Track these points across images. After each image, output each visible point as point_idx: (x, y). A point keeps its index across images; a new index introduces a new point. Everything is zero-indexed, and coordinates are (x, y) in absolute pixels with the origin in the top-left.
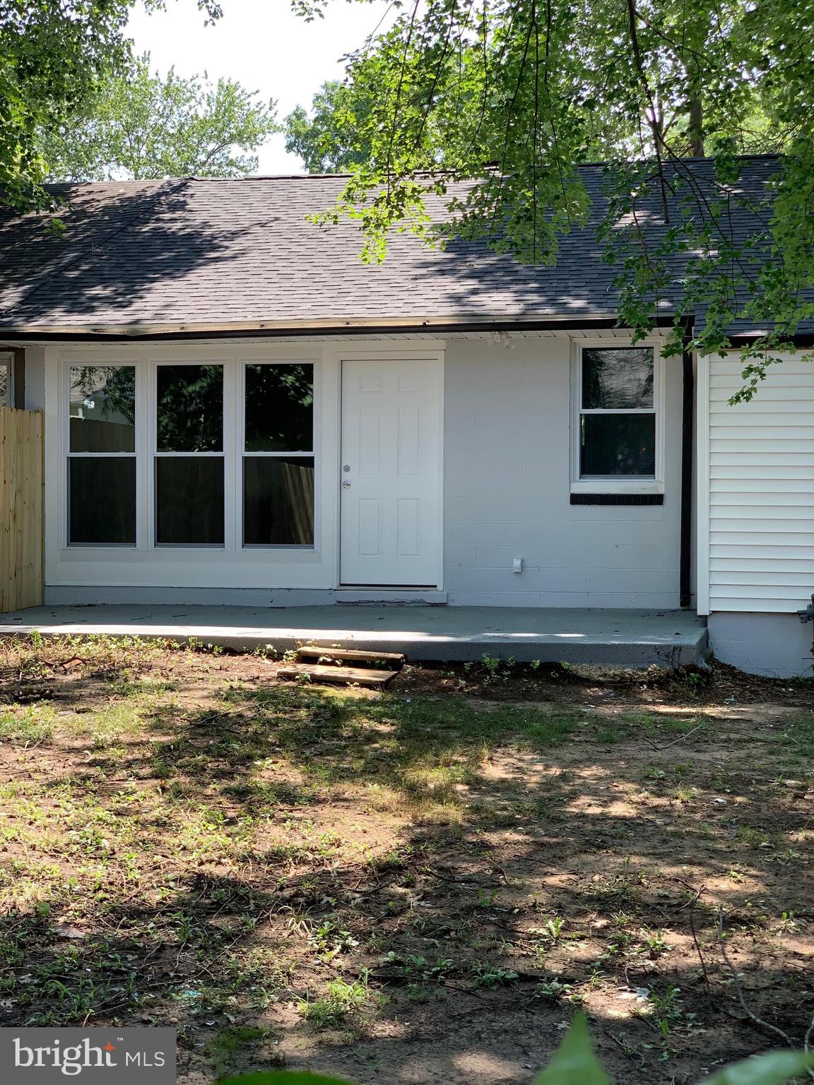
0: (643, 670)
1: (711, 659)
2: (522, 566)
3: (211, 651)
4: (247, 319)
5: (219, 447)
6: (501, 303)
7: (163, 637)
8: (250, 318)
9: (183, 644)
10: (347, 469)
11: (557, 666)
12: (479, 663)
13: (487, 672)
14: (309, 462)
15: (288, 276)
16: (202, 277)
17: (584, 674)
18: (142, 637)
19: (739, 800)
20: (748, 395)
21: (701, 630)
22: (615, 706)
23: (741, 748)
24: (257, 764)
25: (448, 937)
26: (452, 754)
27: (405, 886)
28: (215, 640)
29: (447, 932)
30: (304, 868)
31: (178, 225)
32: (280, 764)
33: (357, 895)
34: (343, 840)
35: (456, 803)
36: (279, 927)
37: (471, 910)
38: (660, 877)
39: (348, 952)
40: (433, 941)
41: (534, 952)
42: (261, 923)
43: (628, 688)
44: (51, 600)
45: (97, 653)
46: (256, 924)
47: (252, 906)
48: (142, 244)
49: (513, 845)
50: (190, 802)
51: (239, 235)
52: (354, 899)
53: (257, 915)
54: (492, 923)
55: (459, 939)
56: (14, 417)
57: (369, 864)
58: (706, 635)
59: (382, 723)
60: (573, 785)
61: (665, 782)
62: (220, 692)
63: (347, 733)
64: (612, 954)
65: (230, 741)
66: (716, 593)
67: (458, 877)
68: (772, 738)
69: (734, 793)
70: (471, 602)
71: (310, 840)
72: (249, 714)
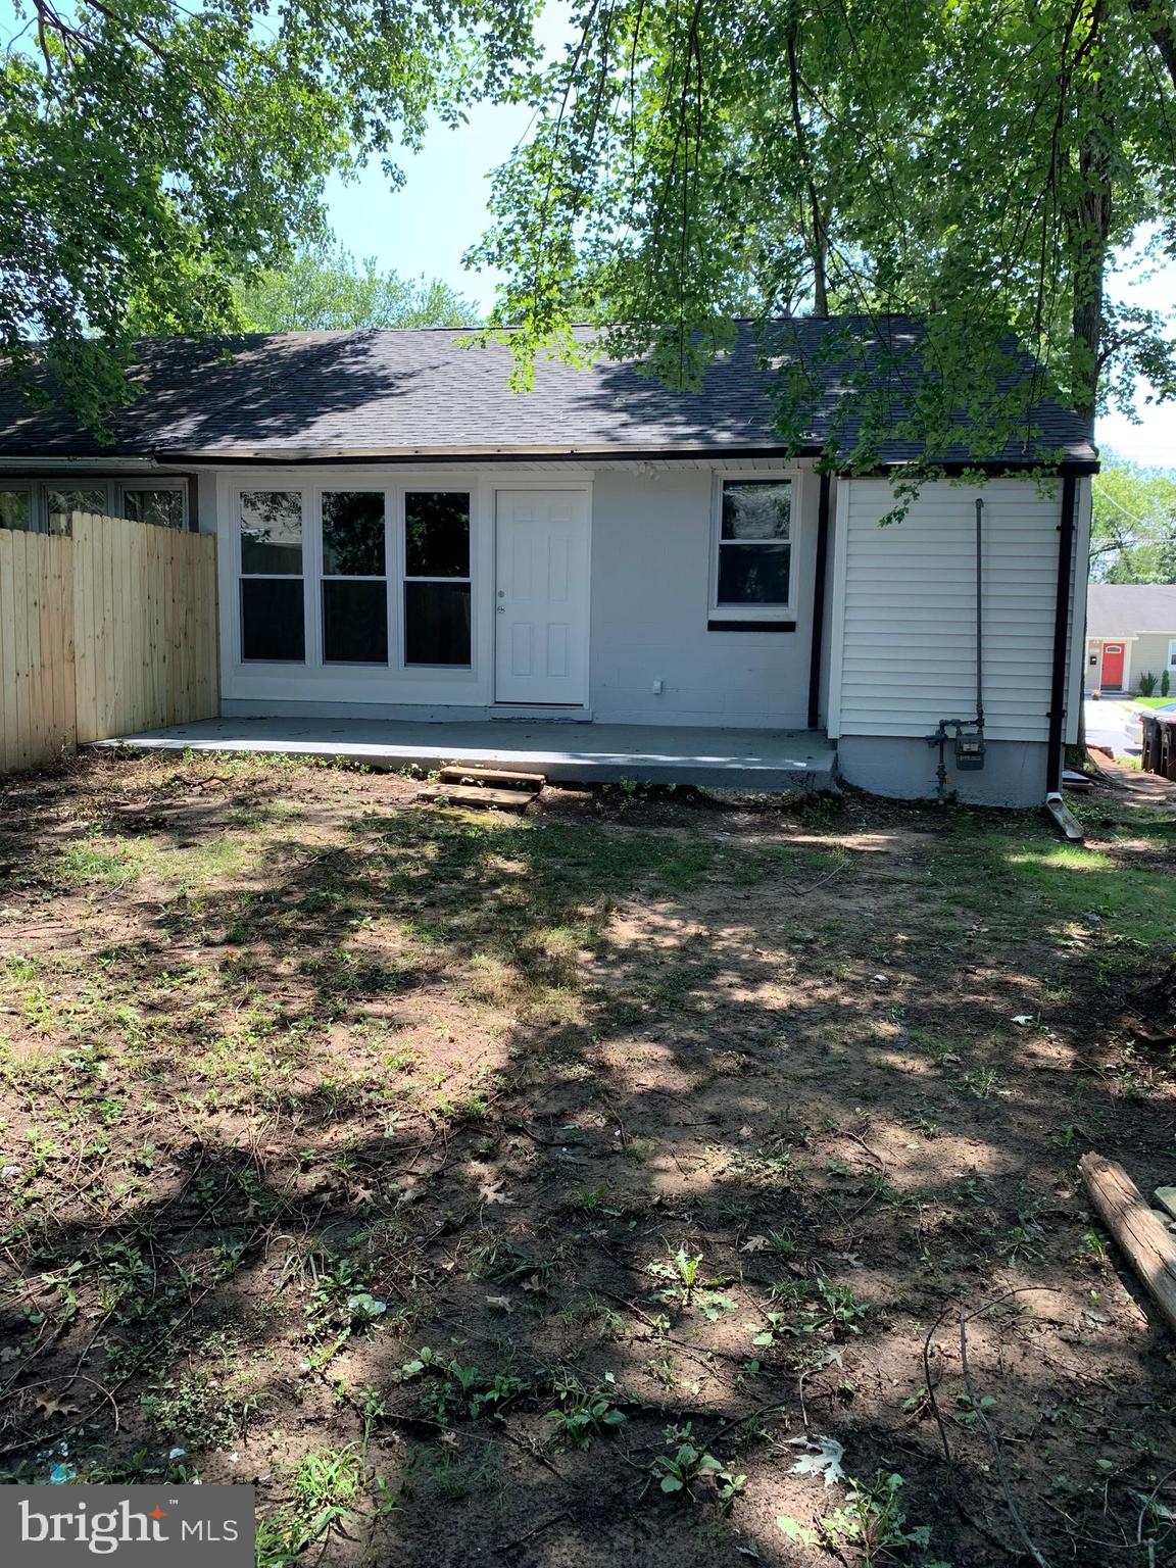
0: (777, 795)
1: (841, 782)
2: (662, 687)
3: (358, 769)
4: (403, 445)
5: (382, 572)
6: (650, 436)
7: (311, 755)
8: (405, 443)
9: (330, 761)
10: (502, 594)
11: (692, 790)
13: (624, 794)
14: (467, 587)
15: (448, 409)
16: (369, 410)
17: (719, 797)
18: (290, 755)
19: (903, 976)
20: (899, 515)
21: (832, 754)
22: (750, 834)
23: (887, 892)
24: (355, 922)
25: (527, 1286)
26: (578, 904)
27: (484, 1158)
28: (362, 759)
29: (526, 1275)
30: (351, 1122)
31: (356, 367)
32: (382, 921)
33: (411, 1180)
34: (419, 1061)
35: (574, 984)
36: (275, 1262)
37: (570, 1215)
38: (830, 1131)
39: (364, 1333)
40: (501, 1301)
41: (656, 1329)
42: (253, 1253)
43: (762, 812)
44: (227, 712)
45: (243, 771)
46: (241, 1258)
47: (250, 1212)
48: (321, 382)
49: (637, 1063)
50: (247, 989)
51: (411, 376)
52: (404, 1191)
53: (249, 1236)
54: (596, 1244)
55: (542, 1294)
56: (182, 537)
57: (440, 1112)
58: (836, 759)
59: (509, 859)
60: (711, 951)
61: (815, 946)
62: (350, 818)
63: (470, 874)
64: (776, 1335)
65: (333, 888)
66: (847, 717)
67: (560, 1134)
68: (916, 877)
69: (894, 964)
70: (614, 720)
71: (375, 1060)
72: (370, 849)
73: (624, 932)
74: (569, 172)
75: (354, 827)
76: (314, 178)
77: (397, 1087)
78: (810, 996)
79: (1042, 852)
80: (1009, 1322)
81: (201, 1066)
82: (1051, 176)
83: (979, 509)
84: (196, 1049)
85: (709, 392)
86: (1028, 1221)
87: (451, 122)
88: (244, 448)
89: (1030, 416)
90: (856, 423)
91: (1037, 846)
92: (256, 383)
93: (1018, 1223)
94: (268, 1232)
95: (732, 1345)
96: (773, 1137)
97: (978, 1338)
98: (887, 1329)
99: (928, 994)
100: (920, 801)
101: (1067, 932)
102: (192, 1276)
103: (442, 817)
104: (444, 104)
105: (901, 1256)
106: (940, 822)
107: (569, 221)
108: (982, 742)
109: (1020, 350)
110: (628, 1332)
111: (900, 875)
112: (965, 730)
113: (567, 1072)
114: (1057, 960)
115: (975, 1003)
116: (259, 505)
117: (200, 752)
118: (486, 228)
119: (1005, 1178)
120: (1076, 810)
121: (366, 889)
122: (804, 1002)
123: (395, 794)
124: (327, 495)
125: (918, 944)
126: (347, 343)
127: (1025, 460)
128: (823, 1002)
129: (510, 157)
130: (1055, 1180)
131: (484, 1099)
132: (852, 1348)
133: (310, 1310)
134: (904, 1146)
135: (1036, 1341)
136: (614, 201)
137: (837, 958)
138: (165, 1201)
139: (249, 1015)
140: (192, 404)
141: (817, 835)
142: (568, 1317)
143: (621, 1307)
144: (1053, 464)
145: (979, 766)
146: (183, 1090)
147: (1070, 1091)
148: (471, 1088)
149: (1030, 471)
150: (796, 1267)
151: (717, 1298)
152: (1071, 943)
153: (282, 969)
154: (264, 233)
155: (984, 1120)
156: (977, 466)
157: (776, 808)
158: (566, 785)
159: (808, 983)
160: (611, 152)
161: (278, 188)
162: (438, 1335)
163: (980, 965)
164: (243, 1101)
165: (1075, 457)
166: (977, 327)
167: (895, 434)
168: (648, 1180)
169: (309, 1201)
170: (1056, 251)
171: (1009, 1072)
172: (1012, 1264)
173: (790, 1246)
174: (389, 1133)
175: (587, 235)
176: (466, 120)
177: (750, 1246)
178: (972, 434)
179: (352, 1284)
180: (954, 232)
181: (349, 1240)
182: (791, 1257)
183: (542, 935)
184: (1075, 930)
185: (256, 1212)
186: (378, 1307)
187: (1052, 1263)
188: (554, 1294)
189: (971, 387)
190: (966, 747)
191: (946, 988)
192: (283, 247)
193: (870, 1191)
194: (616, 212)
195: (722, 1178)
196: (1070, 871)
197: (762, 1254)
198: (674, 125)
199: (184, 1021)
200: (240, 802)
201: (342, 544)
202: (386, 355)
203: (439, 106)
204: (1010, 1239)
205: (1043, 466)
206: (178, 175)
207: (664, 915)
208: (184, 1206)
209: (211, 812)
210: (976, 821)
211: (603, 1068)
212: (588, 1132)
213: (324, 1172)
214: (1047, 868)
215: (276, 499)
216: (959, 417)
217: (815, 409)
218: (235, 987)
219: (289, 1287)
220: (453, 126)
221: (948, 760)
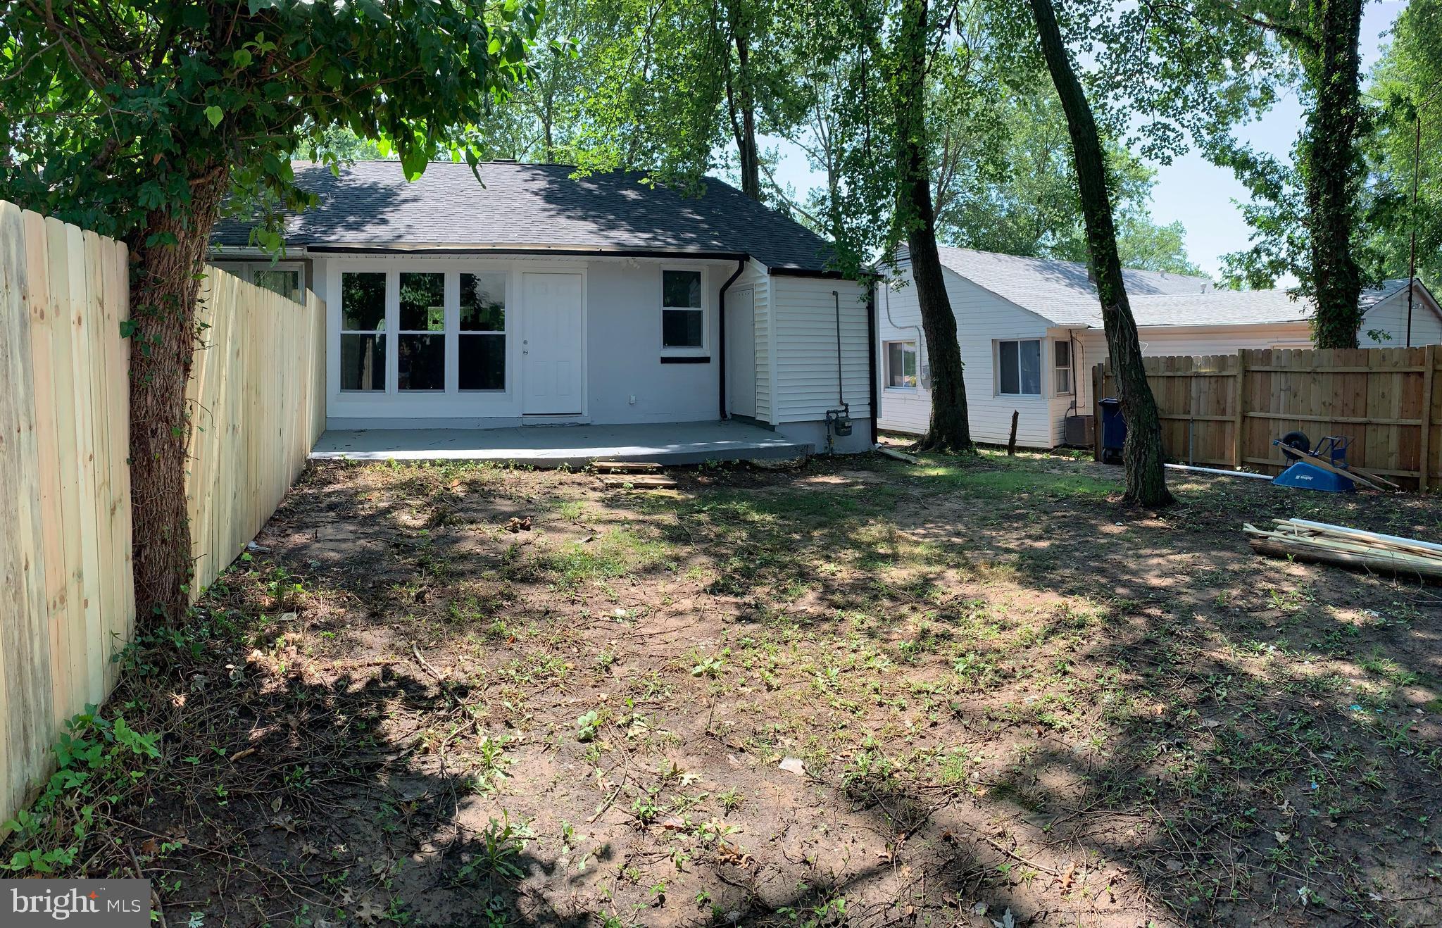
2: (635, 399)
3: (526, 469)
10: (526, 342)
12: (707, 465)
14: (502, 339)
28: (527, 461)
44: (331, 427)
66: (781, 413)
70: (604, 422)
83: (836, 297)
112: (839, 415)
124: (402, 274)
145: (849, 433)
190: (840, 424)
221: (832, 432)
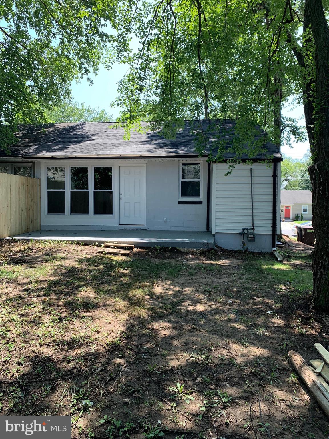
0: (199, 249)
1: (216, 246)
2: (166, 220)
3: (80, 244)
5: (87, 189)
6: (162, 152)
7: (67, 240)
8: (94, 154)
9: (73, 242)
10: (121, 195)
11: (175, 248)
12: (155, 247)
13: (157, 250)
14: (111, 193)
15: (106, 144)
16: (84, 144)
17: (183, 250)
18: (61, 241)
19: (236, 301)
20: (230, 173)
21: (214, 238)
22: (192, 261)
23: (230, 277)
24: (81, 289)
25: (134, 395)
26: (144, 282)
27: (120, 358)
28: (82, 241)
29: (134, 392)
30: (81, 348)
31: (80, 133)
32: (88, 288)
33: (100, 365)
34: (101, 329)
35: (144, 306)
36: (60, 391)
37: (146, 373)
38: (218, 346)
39: (87, 411)
40: (127, 400)
41: (172, 407)
42: (53, 388)
43: (195, 254)
44: (42, 228)
45: (47, 245)
46: (51, 390)
47: (53, 375)
48: (70, 137)
49: (163, 328)
50: (50, 309)
51: (95, 135)
52: (98, 368)
53: (53, 383)
54: (154, 381)
55: (139, 397)
56: (31, 180)
57: (107, 344)
58: (215, 239)
59: (125, 269)
60: (183, 295)
61: (211, 293)
62: (79, 258)
63: (113, 274)
64: (206, 407)
65: (74, 279)
66: (217, 228)
67: (142, 349)
68: (238, 272)
69: (234, 297)
70: (153, 229)
71: (88, 329)
72: (85, 267)
73: (158, 290)
74: (139, 81)
75: (81, 261)
76: (68, 82)
77: (94, 337)
78: (211, 307)
79: (272, 265)
80: (272, 401)
81: (37, 332)
82: (267, 84)
83: (251, 171)
84: (36, 327)
85: (177, 140)
86: (275, 371)
87: (107, 68)
88: (48, 155)
89: (264, 146)
90: (217, 148)
91: (270, 263)
92: (52, 137)
93: (272, 371)
94: (58, 382)
95: (194, 411)
96: (203, 348)
97: (263, 406)
98: (238, 404)
99: (243, 306)
100: (238, 251)
101: (280, 287)
102: (35, 396)
103: (105, 257)
104: (105, 64)
105: (240, 382)
106: (244, 256)
107: (139, 94)
108: (254, 234)
109: (261, 129)
110: (164, 408)
111: (234, 272)
112: (249, 231)
113: (143, 332)
114: (278, 295)
115: (256, 308)
116: (52, 170)
117: (35, 240)
118: (117, 96)
119: (268, 358)
120: (280, 253)
121: (83, 279)
122: (209, 309)
123: (91, 251)
124: (72, 167)
125: (240, 291)
126: (77, 126)
127: (263, 158)
128: (215, 309)
129: (123, 78)
130: (282, 359)
131: (120, 340)
132: (228, 410)
133: (71, 405)
134: (239, 350)
135: (280, 406)
136: (151, 89)
137: (218, 296)
138: (27, 373)
139: (51, 317)
140: (34, 142)
141: (210, 261)
142: (146, 404)
143: (162, 401)
144: (271, 159)
145: (254, 241)
146: (32, 340)
147: (284, 332)
148: (116, 337)
149: (264, 161)
150: (211, 387)
151: (189, 397)
152: (282, 290)
153: (60, 303)
154: (54, 97)
155: (261, 341)
156: (250, 160)
157: (199, 253)
158: (140, 248)
159: (210, 303)
160: (150, 76)
161: (58, 84)
162: (109, 411)
163: (257, 297)
164: (50, 343)
165: (276, 157)
166: (249, 123)
167: (228, 151)
168: (167, 362)
169: (70, 372)
170: (269, 103)
171: (267, 327)
172: (271, 383)
173: (209, 380)
174: (93, 351)
175: (144, 98)
176: (111, 68)
177: (198, 381)
178: (249, 151)
179: (83, 397)
180: (241, 98)
181: (82, 383)
182: (210, 384)
183: (135, 291)
184: (282, 286)
185: (54, 376)
186: (91, 403)
187: (283, 383)
188: (142, 397)
189: (248, 138)
190: (250, 236)
191: (248, 304)
192: (59, 100)
193: (230, 363)
194: (152, 92)
195: (189, 361)
196: (280, 270)
197: (201, 383)
198: (167, 69)
199: (32, 319)
200: (47, 254)
201: (76, 181)
202: (88, 129)
203: (104, 64)
204: (271, 376)
205: (268, 160)
206: (30, 81)
207: (169, 285)
208: (33, 375)
209: (38, 257)
210: (254, 256)
211: (153, 330)
212: (150, 349)
213: (74, 363)
214: (274, 269)
215: (56, 169)
216: (246, 147)
217: (207, 145)
218: (46, 309)
219: (65, 398)
220: (108, 70)
221: (246, 239)
